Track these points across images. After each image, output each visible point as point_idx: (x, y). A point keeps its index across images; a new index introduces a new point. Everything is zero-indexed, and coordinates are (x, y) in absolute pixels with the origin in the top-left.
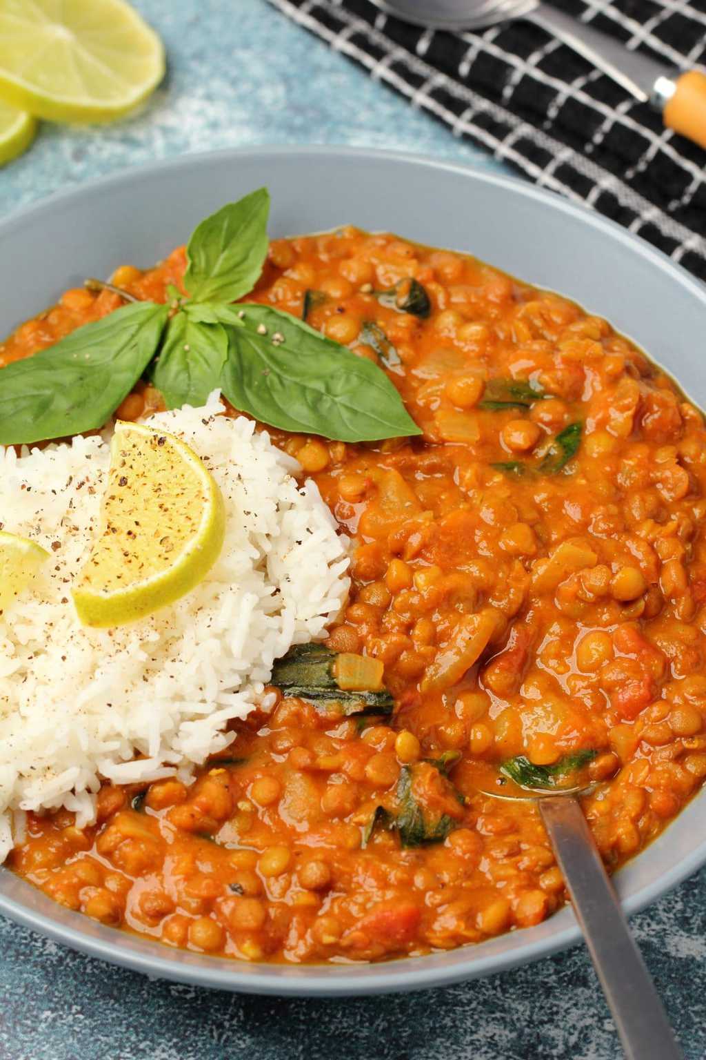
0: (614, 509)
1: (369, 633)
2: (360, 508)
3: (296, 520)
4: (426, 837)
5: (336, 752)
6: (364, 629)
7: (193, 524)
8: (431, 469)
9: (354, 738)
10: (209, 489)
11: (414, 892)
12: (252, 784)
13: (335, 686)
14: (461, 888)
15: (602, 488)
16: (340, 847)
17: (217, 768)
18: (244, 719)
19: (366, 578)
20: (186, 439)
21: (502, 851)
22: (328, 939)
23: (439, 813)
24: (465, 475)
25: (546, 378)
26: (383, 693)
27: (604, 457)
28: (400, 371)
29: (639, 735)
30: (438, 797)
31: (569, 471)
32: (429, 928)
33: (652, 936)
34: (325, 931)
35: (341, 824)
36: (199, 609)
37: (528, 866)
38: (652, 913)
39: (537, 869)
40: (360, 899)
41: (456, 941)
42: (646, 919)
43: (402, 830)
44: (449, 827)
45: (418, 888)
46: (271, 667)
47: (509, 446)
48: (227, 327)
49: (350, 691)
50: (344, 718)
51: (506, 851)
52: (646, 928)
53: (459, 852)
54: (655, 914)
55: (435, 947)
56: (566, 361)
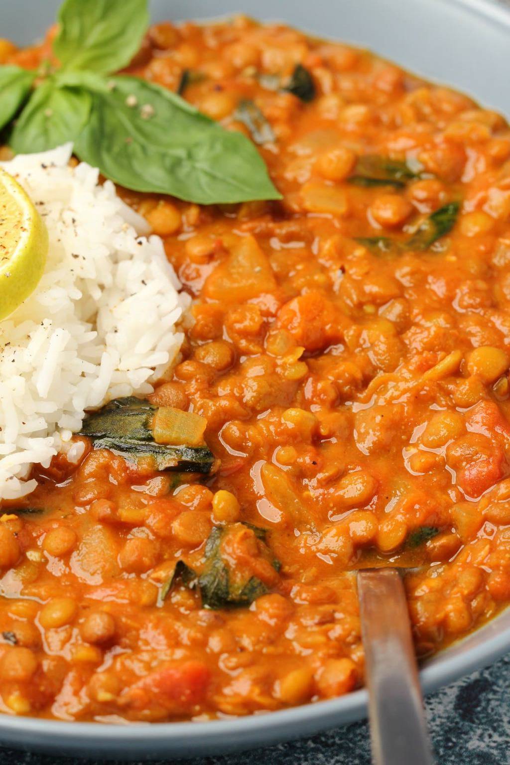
0: (482, 285)
1: (197, 390)
2: (207, 270)
3: (131, 271)
4: (230, 598)
5: (143, 506)
6: (193, 386)
7: (7, 253)
8: (289, 238)
9: (167, 495)
10: (30, 219)
11: (207, 654)
12: (45, 534)
13: (151, 439)
14: (260, 653)
15: (473, 267)
16: (132, 603)
17: (9, 514)
18: (46, 465)
19: (204, 338)
20: (20, 180)
21: (313, 618)
22: (104, 696)
23: (247, 574)
24: (324, 246)
25: (425, 156)
26: (201, 449)
27: (478, 237)
28: (273, 148)
29: (483, 513)
30: (247, 557)
31: (438, 247)
32: (219, 691)
33: (492, 748)
34: (101, 687)
35: (137, 580)
36: (6, 345)
37: (340, 635)
38: (495, 725)
39: (350, 639)
40: (145, 657)
41: (248, 707)
42: (486, 730)
43: (203, 589)
44: (258, 591)
45: (212, 650)
46: (83, 415)
47: (377, 219)
48: (93, 94)
49: (165, 444)
50: (157, 473)
51: (317, 619)
52: (487, 739)
53: (264, 617)
54: (499, 726)
55: (225, 712)
56: (449, 141)
